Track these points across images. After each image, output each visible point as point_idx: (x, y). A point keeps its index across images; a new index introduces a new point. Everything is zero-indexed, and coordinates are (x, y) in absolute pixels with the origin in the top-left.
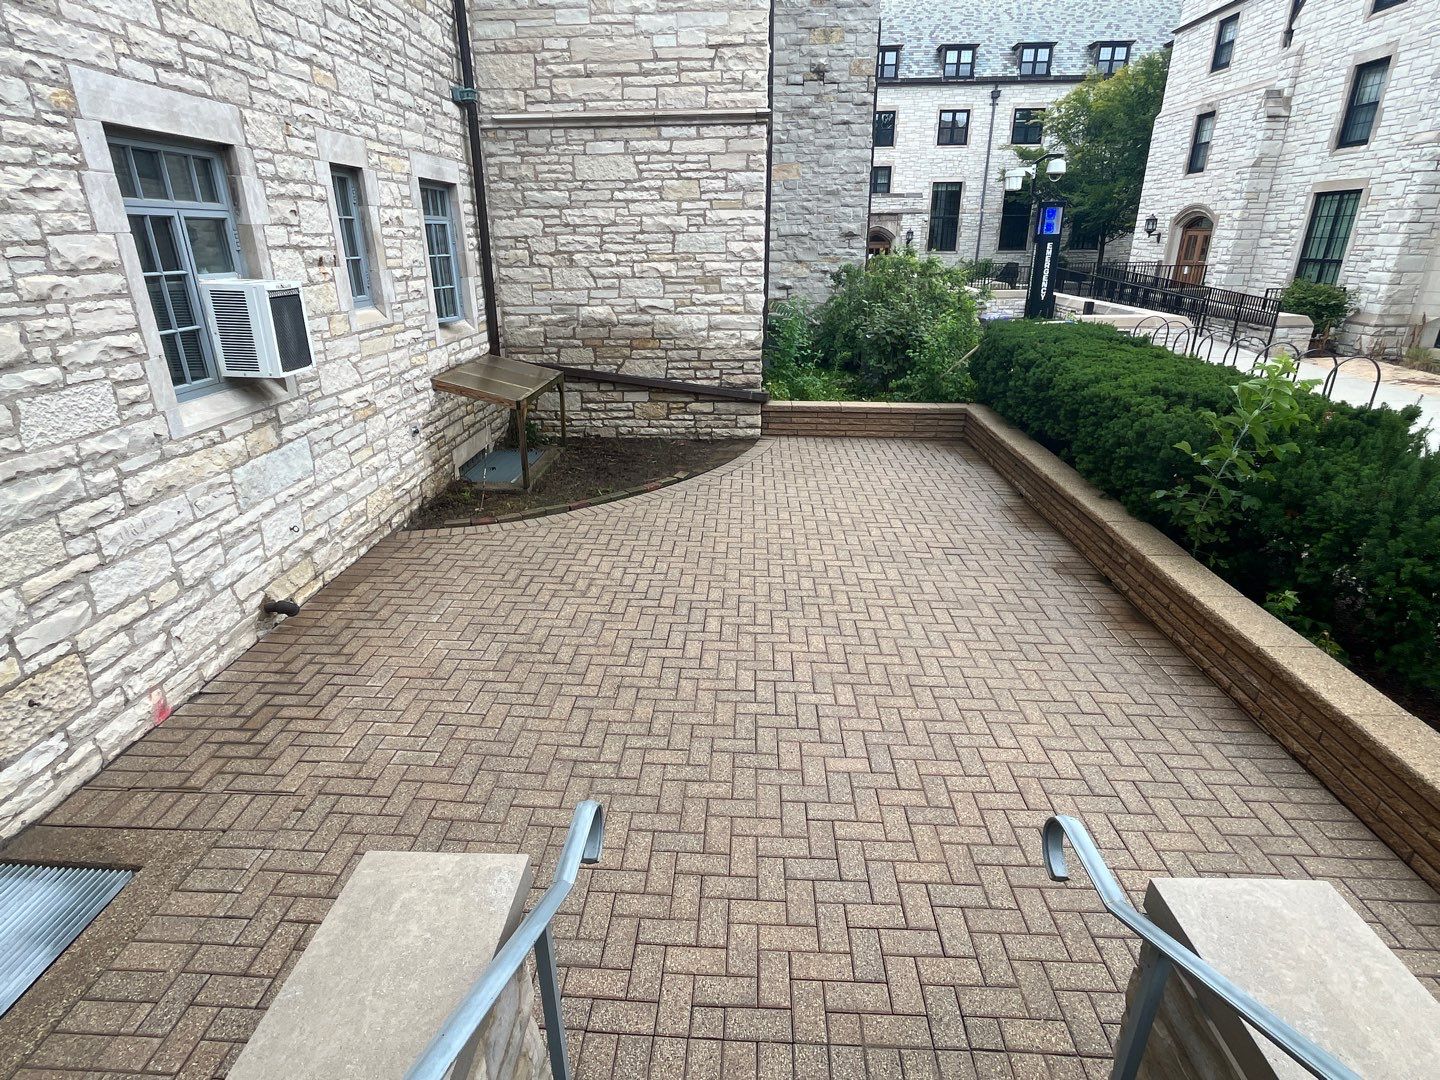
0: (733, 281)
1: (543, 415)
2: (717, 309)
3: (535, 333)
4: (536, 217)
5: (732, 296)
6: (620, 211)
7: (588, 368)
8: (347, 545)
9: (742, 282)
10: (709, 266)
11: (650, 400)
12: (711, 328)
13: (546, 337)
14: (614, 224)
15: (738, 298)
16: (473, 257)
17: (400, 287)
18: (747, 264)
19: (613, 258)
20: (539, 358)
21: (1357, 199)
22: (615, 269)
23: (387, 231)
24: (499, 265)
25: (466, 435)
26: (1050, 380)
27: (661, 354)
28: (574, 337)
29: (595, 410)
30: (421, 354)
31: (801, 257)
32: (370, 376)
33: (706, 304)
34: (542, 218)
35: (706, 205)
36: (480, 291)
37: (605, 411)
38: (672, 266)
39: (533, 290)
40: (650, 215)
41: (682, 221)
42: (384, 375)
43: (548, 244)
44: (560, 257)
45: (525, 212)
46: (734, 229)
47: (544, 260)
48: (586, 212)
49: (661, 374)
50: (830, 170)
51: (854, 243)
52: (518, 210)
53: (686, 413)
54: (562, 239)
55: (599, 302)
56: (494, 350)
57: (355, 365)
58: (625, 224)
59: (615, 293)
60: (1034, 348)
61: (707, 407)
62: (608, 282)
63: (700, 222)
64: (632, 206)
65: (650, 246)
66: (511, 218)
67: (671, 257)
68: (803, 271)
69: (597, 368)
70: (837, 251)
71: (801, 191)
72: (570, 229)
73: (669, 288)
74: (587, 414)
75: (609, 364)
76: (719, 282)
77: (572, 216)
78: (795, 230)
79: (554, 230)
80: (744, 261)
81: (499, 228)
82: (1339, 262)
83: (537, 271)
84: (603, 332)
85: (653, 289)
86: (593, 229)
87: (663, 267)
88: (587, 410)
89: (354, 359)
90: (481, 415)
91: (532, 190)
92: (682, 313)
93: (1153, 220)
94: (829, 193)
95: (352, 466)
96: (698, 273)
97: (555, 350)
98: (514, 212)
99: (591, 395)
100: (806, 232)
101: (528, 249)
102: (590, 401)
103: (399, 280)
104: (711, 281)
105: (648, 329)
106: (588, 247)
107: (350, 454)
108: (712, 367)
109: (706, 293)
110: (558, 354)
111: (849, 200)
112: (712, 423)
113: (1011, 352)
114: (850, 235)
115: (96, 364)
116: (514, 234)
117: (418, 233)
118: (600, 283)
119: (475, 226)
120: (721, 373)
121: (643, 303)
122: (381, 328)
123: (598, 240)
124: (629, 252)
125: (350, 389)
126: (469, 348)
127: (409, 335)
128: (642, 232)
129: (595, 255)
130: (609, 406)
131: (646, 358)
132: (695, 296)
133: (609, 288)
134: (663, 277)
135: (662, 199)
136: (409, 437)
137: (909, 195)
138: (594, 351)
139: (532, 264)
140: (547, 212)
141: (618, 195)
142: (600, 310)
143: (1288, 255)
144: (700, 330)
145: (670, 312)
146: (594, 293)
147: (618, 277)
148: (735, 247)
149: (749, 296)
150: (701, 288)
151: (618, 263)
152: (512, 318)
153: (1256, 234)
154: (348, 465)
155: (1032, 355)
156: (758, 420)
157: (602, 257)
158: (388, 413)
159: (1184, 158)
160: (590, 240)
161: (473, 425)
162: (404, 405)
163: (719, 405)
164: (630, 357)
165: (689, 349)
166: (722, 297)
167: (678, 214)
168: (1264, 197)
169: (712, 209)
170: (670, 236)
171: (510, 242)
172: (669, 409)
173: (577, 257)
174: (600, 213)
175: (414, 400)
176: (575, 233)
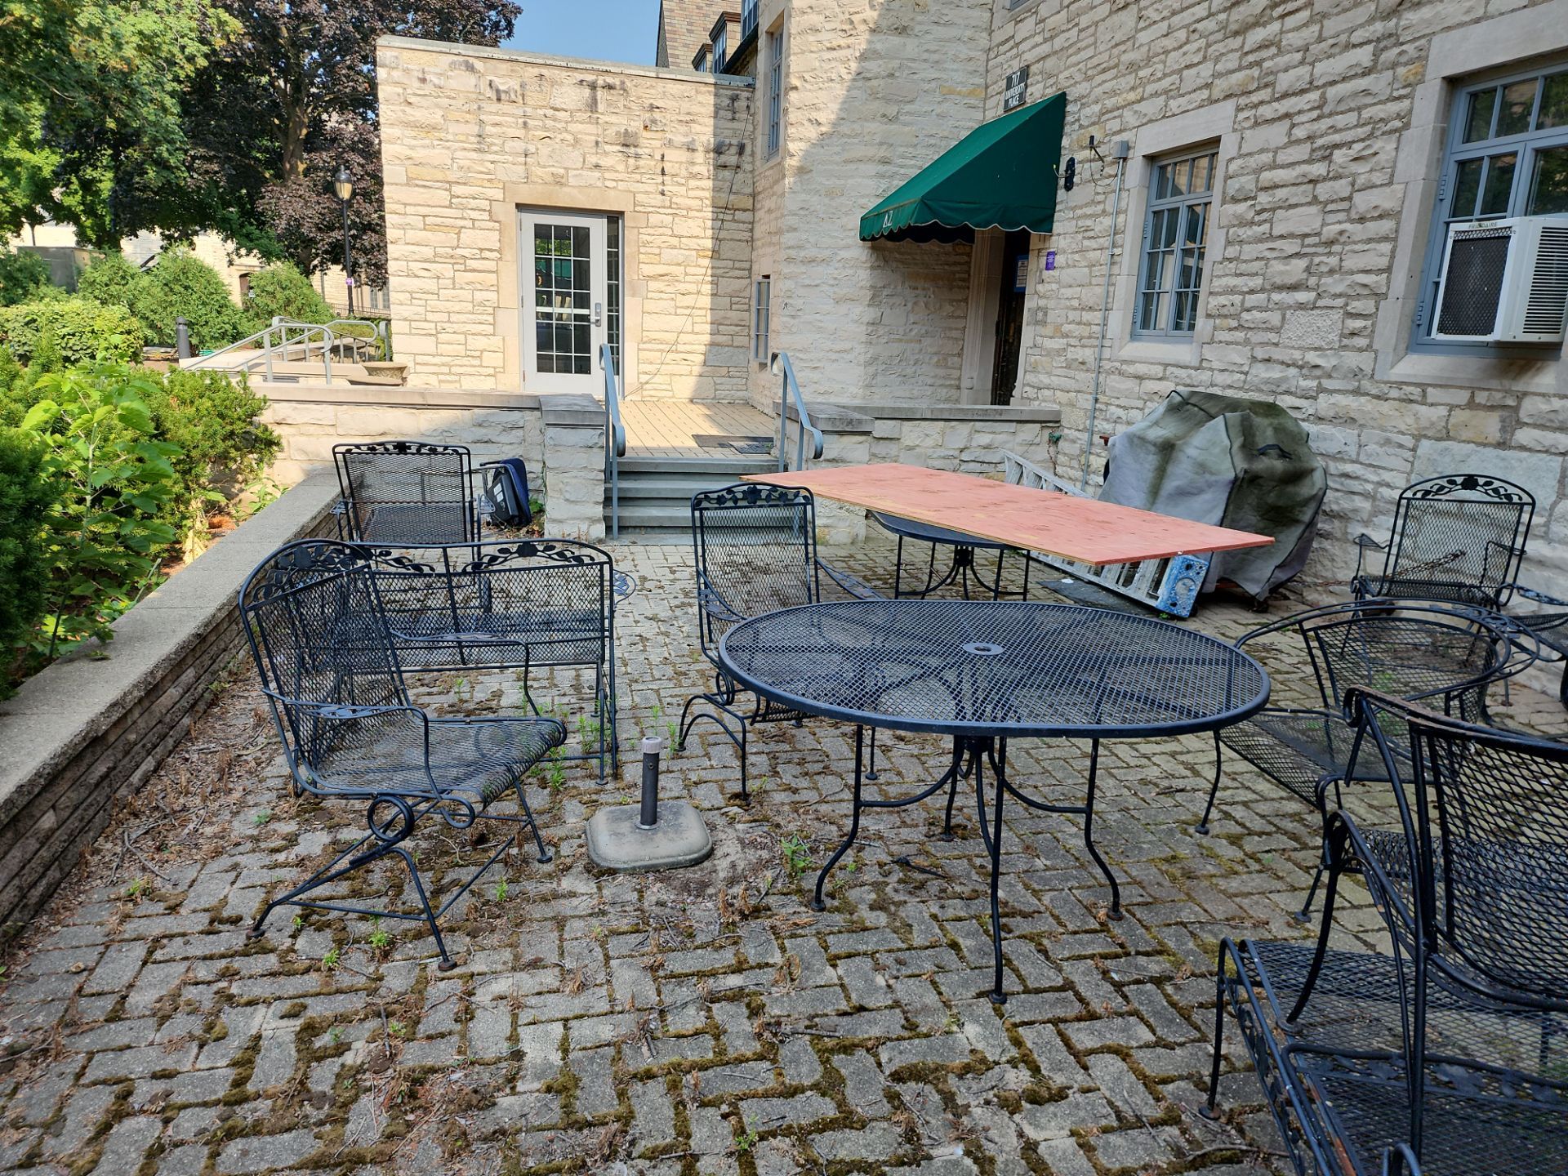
115: (1340, 295)
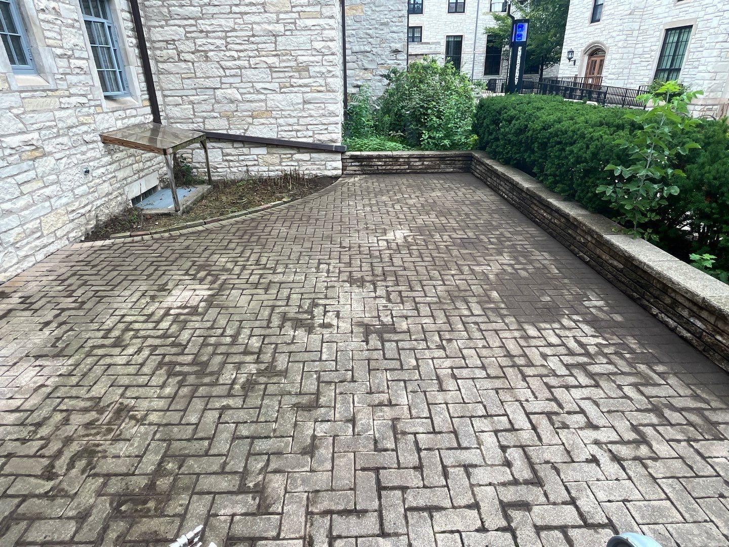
0: (317, 69)
1: (198, 165)
2: (308, 89)
3: (187, 109)
4: (179, 26)
5: (317, 79)
6: (237, 21)
7: (225, 132)
8: (22, 253)
9: (324, 70)
10: (301, 59)
11: (268, 153)
12: (305, 102)
13: (194, 112)
14: (234, 30)
15: (321, 81)
16: (133, 53)
17: (63, 63)
18: (326, 57)
19: (235, 54)
20: (191, 126)
21: (690, 31)
22: (238, 63)
23: (42, 16)
24: (157, 62)
25: (136, 177)
26: (526, 126)
27: (273, 121)
28: (213, 111)
29: (232, 161)
30: (88, 115)
31: (367, 66)
32: (35, 126)
33: (300, 86)
34: (184, 26)
35: (296, 15)
36: (142, 77)
37: (238, 161)
38: (275, 59)
39: (183, 78)
40: (258, 23)
41: (280, 28)
42: (50, 127)
43: (190, 45)
44: (198, 54)
45: (172, 22)
46: (316, 32)
47: (188, 57)
48: (213, 22)
49: (272, 135)
50: (382, 8)
51: (399, 56)
52: (166, 21)
53: (292, 160)
54: (199, 42)
55: (228, 86)
56: (157, 119)
57: (17, 116)
58: (242, 30)
59: (238, 80)
60: (514, 108)
61: (306, 156)
62: (233, 72)
63: (293, 28)
64: (245, 17)
65: (260, 46)
66: (162, 27)
67: (274, 53)
68: (368, 75)
69: (231, 132)
70: (389, 62)
71: (364, 23)
72: (203, 35)
73: (275, 75)
74: (226, 163)
75: (239, 129)
76: (308, 71)
77: (204, 25)
78: (362, 48)
79: (193, 35)
80: (324, 55)
81: (155, 34)
82: (679, 70)
83: (183, 65)
84: (233, 107)
85: (265, 76)
86: (220, 34)
87: (270, 60)
88: (227, 161)
89: (15, 111)
90: (149, 164)
91: (175, 6)
92: (285, 93)
93: (571, 52)
94: (382, 24)
95: (22, 194)
96: (293, 64)
97: (201, 120)
98: (163, 23)
99: (228, 151)
100: (369, 50)
101: (176, 49)
102: (228, 155)
103: (60, 56)
104: (302, 69)
105: (263, 104)
106: (217, 47)
107: (19, 185)
108: (307, 129)
109: (300, 78)
110: (204, 122)
111: (394, 29)
112: (310, 167)
113: (499, 113)
114: (397, 51)
116: (165, 38)
117: (77, 25)
118: (228, 72)
119: (133, 30)
120: (314, 133)
121: (258, 86)
122: (44, 91)
123: (224, 42)
124: (246, 50)
125: (13, 135)
126: (135, 116)
127: (74, 100)
128: (253, 36)
129: (223, 53)
130: (241, 158)
131: (263, 124)
132: (293, 80)
133: (234, 76)
134: (270, 67)
135: (266, 12)
136: (83, 176)
137: (433, 43)
138: (228, 120)
139: (180, 60)
140: (186, 22)
141: (235, 9)
142: (229, 91)
143: (649, 67)
144: (299, 104)
145: (276, 92)
146: (224, 80)
147: (239, 68)
148: (318, 45)
149: (329, 80)
150: (296, 74)
151: (239, 58)
152: (170, 98)
153: (631, 56)
154: (17, 193)
155: (513, 112)
156: (339, 164)
157: (228, 54)
158: (58, 156)
159: (589, 14)
160: (219, 42)
161: (142, 170)
162: (73, 151)
163: (313, 155)
164: (252, 124)
165: (291, 117)
166: (311, 80)
167: (277, 22)
168: (636, 33)
169: (300, 18)
170: (273, 38)
171: (163, 44)
172: (281, 159)
173: (210, 54)
174: (223, 22)
175: (84, 148)
176: (207, 37)
